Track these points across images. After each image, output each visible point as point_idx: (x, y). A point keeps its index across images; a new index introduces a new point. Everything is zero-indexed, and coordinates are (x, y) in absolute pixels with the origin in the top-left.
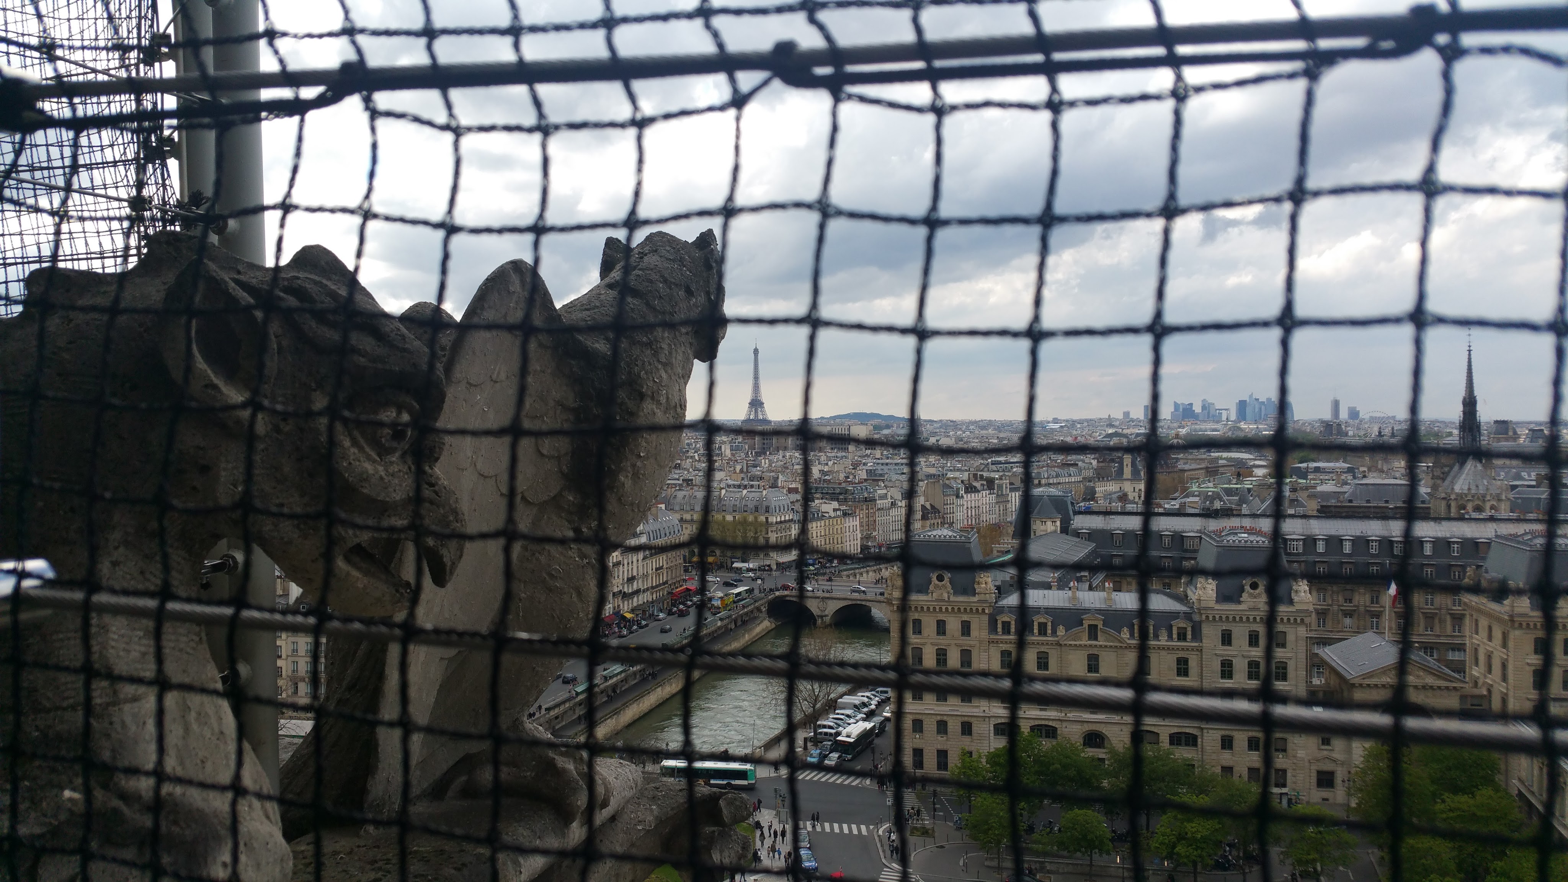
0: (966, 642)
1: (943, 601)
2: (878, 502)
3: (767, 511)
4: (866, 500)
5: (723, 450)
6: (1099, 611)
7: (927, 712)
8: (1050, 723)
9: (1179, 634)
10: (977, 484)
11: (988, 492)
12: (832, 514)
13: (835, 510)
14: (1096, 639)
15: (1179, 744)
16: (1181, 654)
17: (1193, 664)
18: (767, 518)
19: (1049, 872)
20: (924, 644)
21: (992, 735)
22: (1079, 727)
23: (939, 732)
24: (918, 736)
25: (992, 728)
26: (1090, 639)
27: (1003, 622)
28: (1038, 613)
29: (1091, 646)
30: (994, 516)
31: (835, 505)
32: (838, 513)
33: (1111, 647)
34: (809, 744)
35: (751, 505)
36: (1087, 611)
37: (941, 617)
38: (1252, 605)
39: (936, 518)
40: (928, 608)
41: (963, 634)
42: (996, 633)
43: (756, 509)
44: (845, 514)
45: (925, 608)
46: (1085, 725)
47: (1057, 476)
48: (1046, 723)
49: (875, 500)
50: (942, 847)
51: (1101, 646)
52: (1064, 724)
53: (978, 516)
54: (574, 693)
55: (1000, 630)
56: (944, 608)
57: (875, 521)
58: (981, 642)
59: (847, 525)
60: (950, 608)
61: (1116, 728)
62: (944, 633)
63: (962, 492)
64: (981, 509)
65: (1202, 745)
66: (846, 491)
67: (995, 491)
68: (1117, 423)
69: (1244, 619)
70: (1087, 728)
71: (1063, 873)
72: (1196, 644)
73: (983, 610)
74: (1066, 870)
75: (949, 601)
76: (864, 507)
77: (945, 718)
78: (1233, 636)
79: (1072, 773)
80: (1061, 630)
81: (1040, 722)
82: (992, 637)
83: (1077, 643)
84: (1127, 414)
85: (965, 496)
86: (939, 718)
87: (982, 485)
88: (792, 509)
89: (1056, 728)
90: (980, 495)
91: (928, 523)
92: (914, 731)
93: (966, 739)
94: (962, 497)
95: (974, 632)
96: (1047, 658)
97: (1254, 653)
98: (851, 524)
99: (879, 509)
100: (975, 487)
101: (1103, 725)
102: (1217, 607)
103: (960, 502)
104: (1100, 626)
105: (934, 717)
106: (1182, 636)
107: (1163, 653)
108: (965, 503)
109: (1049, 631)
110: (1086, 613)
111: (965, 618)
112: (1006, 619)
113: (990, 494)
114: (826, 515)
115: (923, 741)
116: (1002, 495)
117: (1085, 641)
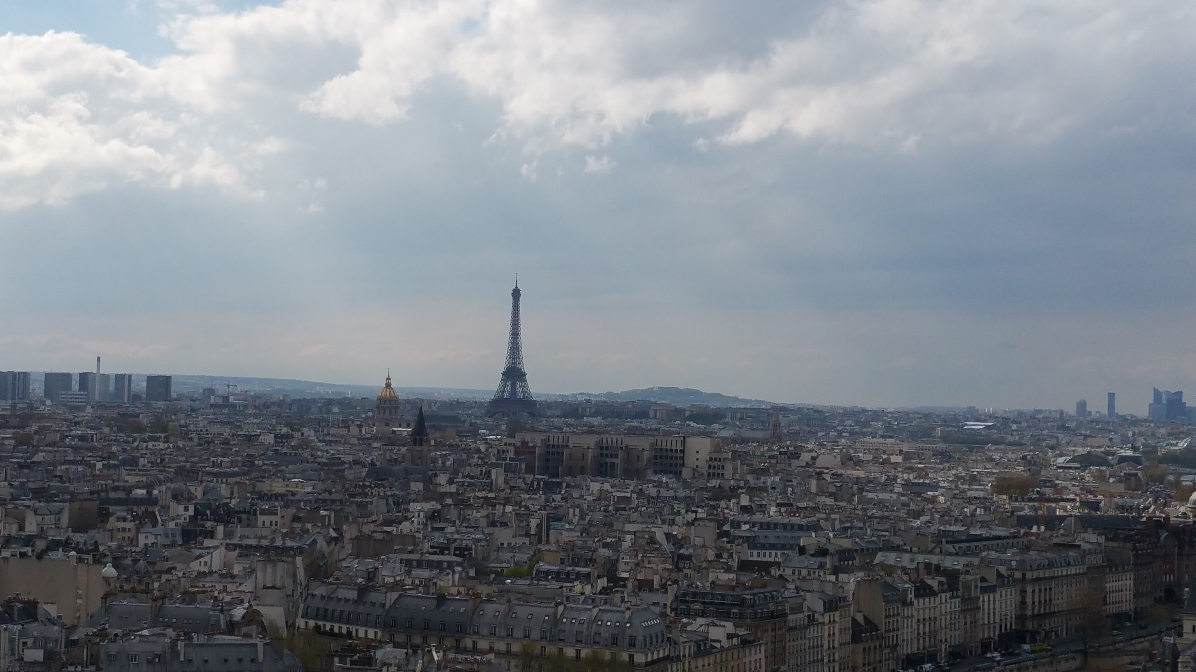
2: (790, 617)
3: (632, 644)
4: (772, 615)
5: (493, 477)
10: (933, 582)
11: (948, 595)
12: (725, 643)
13: (730, 636)
18: (631, 657)
30: (957, 633)
31: (729, 627)
32: (735, 641)
35: (606, 634)
39: (872, 640)
43: (615, 641)
44: (745, 643)
47: (1051, 565)
49: (786, 615)
53: (934, 633)
57: (784, 648)
59: (747, 660)
63: (911, 596)
64: (938, 623)
66: (742, 603)
67: (960, 593)
68: (1073, 425)
76: (770, 627)
84: (1082, 406)
85: (915, 602)
87: (941, 583)
88: (669, 639)
90: (938, 600)
91: (860, 647)
94: (911, 603)
98: (754, 657)
99: (791, 629)
100: (930, 587)
103: (908, 611)
108: (915, 613)
113: (952, 597)
114: (718, 645)
116: (970, 598)
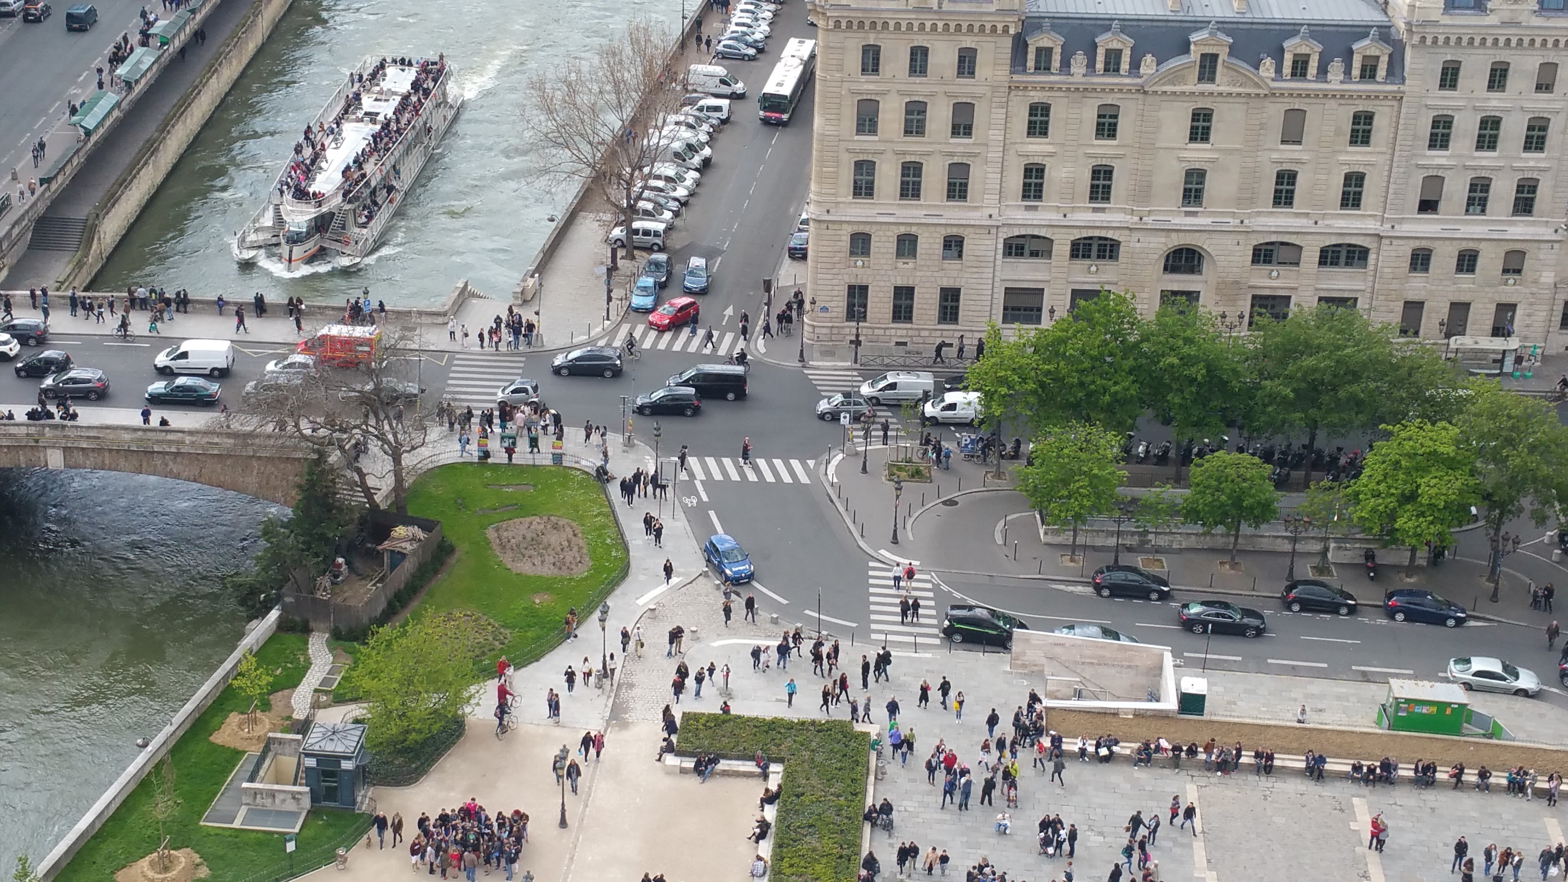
0: (965, 88)
1: (930, 10)
6: (1224, 26)
7: (881, 219)
8: (1110, 234)
9: (1363, 69)
14: (1212, 80)
15: (1335, 263)
16: (1362, 106)
17: (1381, 126)
19: (1158, 550)
20: (884, 93)
21: (1000, 256)
22: (1163, 240)
23: (900, 254)
24: (860, 263)
25: (1001, 246)
26: (1201, 79)
27: (1039, 50)
28: (1108, 28)
29: (1202, 94)
33: (1239, 95)
34: (621, 253)
36: (1199, 25)
37: (920, 41)
38: (1506, 16)
40: (898, 26)
41: (960, 73)
42: (1024, 71)
45: (892, 24)
46: (1174, 235)
48: (1103, 234)
50: (951, 503)
51: (1220, 94)
52: (1136, 236)
54: (82, 132)
55: (1031, 64)
56: (928, 24)
58: (994, 88)
60: (940, 25)
61: (1228, 241)
62: (923, 72)
65: (1376, 265)
69: (1489, 42)
70: (1176, 241)
71: (1181, 550)
72: (1394, 88)
73: (1006, 29)
74: (1184, 545)
75: (940, 11)
77: (914, 230)
78: (1462, 73)
79: (1199, 372)
80: (1148, 64)
81: (1090, 233)
82: (1016, 77)
83: (1178, 89)
86: (903, 230)
89: (1118, 243)
92: (852, 253)
93: (953, 265)
95: (983, 69)
96: (1116, 117)
97: (1494, 103)
101: (1205, 235)
102: (1446, 20)
104: (1223, 56)
105: (893, 227)
106: (1369, 72)
107: (1333, 104)
109: (1125, 66)
110: (1197, 30)
111: (968, 42)
112: (1045, 43)
115: (869, 271)
117: (1192, 86)
